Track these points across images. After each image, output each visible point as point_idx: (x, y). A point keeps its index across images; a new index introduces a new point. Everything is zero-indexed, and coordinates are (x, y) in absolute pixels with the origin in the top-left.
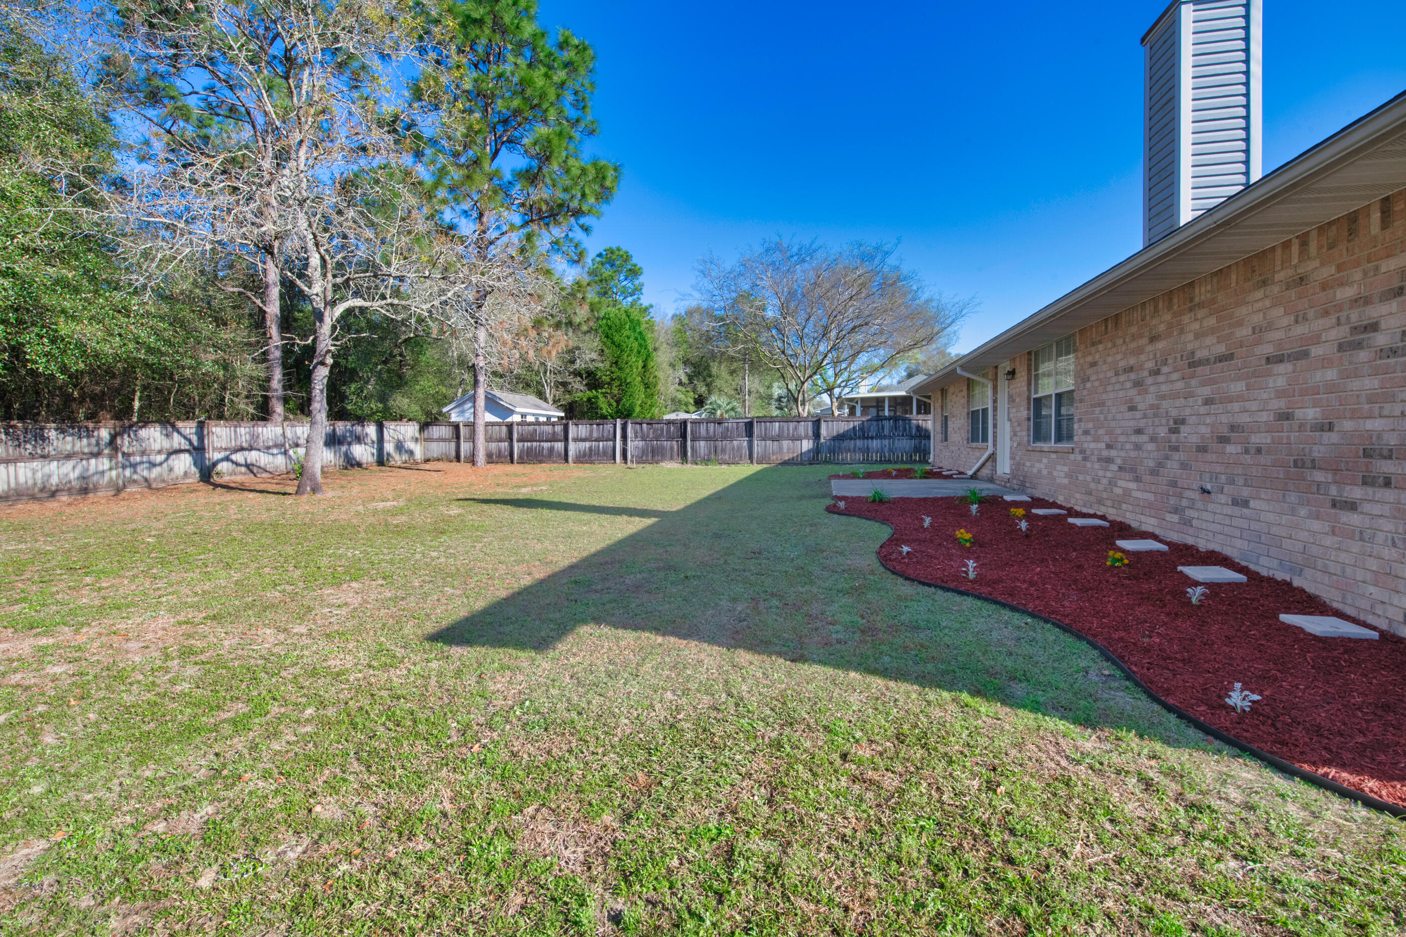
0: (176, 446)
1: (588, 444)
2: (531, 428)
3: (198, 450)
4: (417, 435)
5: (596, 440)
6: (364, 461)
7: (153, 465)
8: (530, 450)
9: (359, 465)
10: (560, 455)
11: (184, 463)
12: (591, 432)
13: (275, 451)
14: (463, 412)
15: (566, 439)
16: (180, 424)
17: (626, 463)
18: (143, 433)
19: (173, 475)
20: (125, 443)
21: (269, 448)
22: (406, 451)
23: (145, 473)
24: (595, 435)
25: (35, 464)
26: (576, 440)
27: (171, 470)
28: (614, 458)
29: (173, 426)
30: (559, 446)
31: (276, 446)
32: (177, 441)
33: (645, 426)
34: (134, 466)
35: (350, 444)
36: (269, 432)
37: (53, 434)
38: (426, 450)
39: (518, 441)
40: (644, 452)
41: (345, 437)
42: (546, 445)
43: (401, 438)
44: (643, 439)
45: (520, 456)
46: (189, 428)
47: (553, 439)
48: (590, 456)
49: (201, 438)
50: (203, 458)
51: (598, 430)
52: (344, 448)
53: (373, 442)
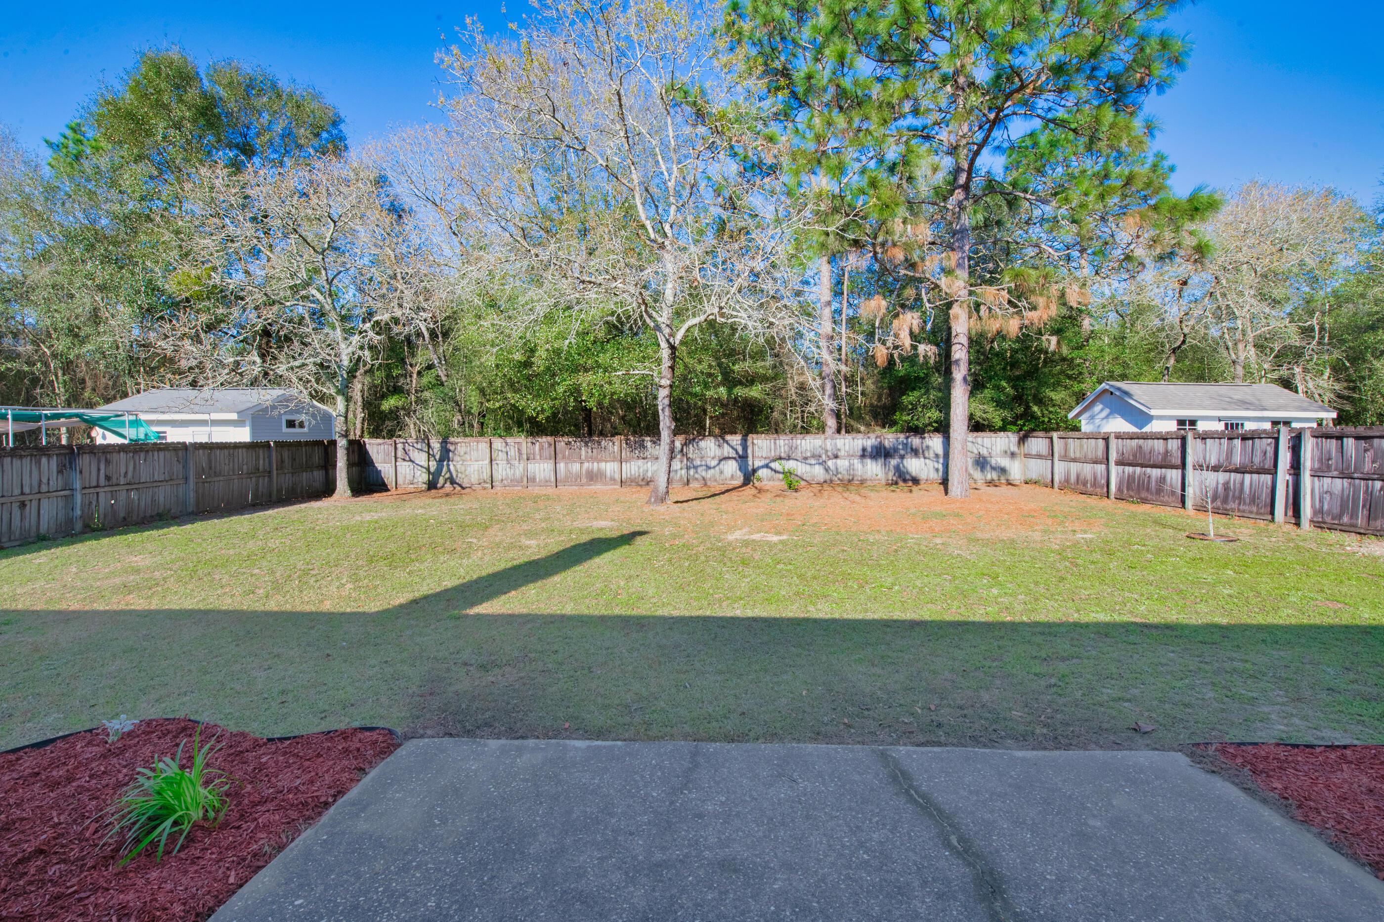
0: (726, 455)
1: (1222, 477)
2: (1135, 442)
3: (742, 458)
4: (1014, 448)
5: (1236, 471)
6: (923, 476)
7: (708, 468)
8: (1131, 478)
9: (916, 481)
10: (1173, 493)
11: (731, 468)
12: (1230, 453)
13: (813, 461)
14: (1092, 418)
15: (1183, 466)
16: (728, 437)
17: (1298, 524)
18: (702, 444)
19: (723, 477)
20: (691, 450)
21: (806, 458)
22: (993, 468)
23: (704, 474)
24: (1237, 460)
25: (640, 462)
26: (1199, 467)
27: (721, 472)
28: (1272, 513)
29: (724, 439)
30: (1174, 475)
31: (813, 456)
32: (727, 451)
33: (1350, 443)
34: (696, 467)
35: (902, 457)
36: (809, 443)
37: (649, 444)
38: (1025, 468)
39: (1119, 463)
40: (1346, 505)
41: (896, 450)
42: (1155, 473)
43: (984, 452)
44: (1345, 475)
45: (1120, 489)
46: (735, 440)
47: (1165, 465)
48: (1225, 500)
49: (745, 448)
50: (747, 464)
51: (1244, 449)
52: (894, 462)
53: (937, 456)
